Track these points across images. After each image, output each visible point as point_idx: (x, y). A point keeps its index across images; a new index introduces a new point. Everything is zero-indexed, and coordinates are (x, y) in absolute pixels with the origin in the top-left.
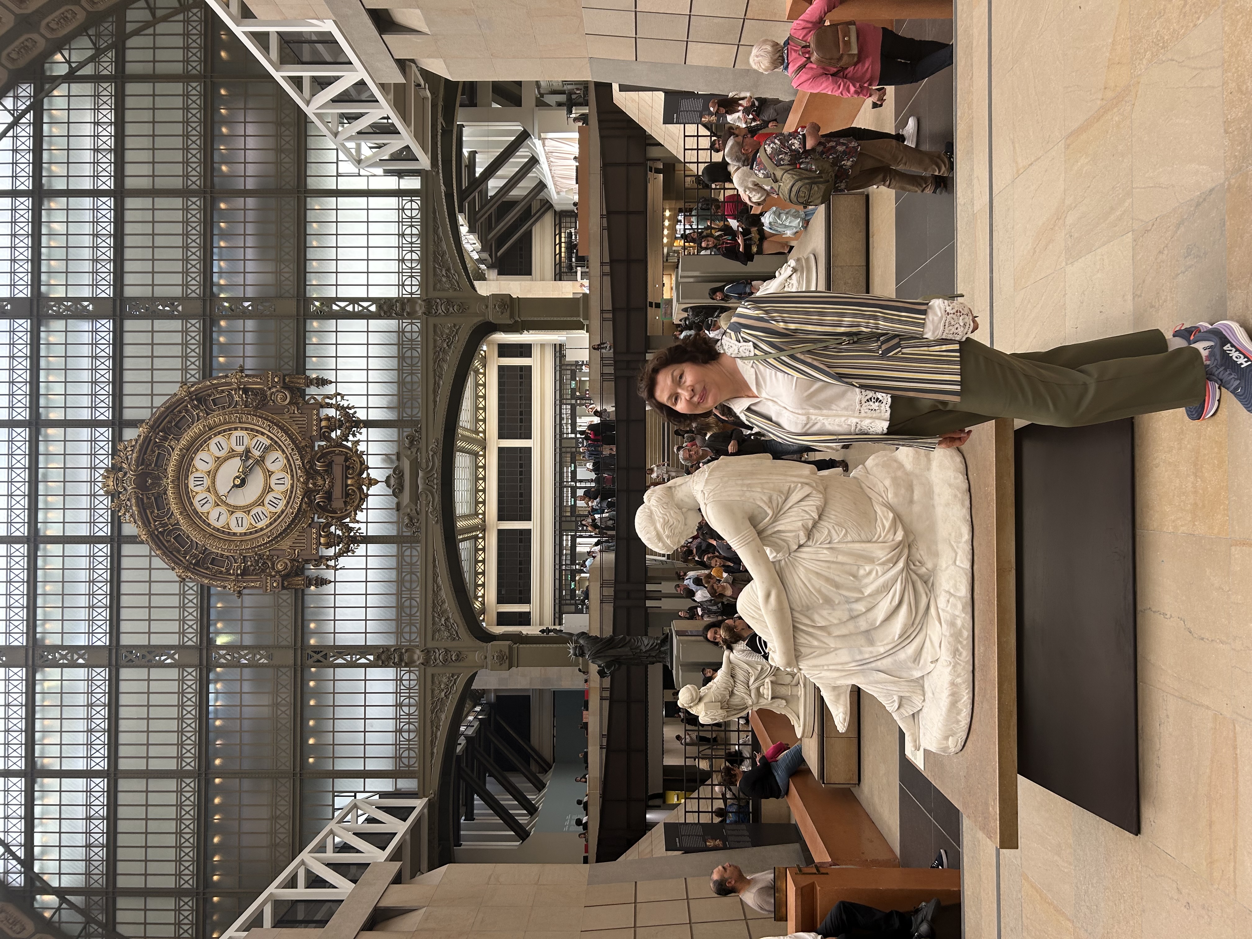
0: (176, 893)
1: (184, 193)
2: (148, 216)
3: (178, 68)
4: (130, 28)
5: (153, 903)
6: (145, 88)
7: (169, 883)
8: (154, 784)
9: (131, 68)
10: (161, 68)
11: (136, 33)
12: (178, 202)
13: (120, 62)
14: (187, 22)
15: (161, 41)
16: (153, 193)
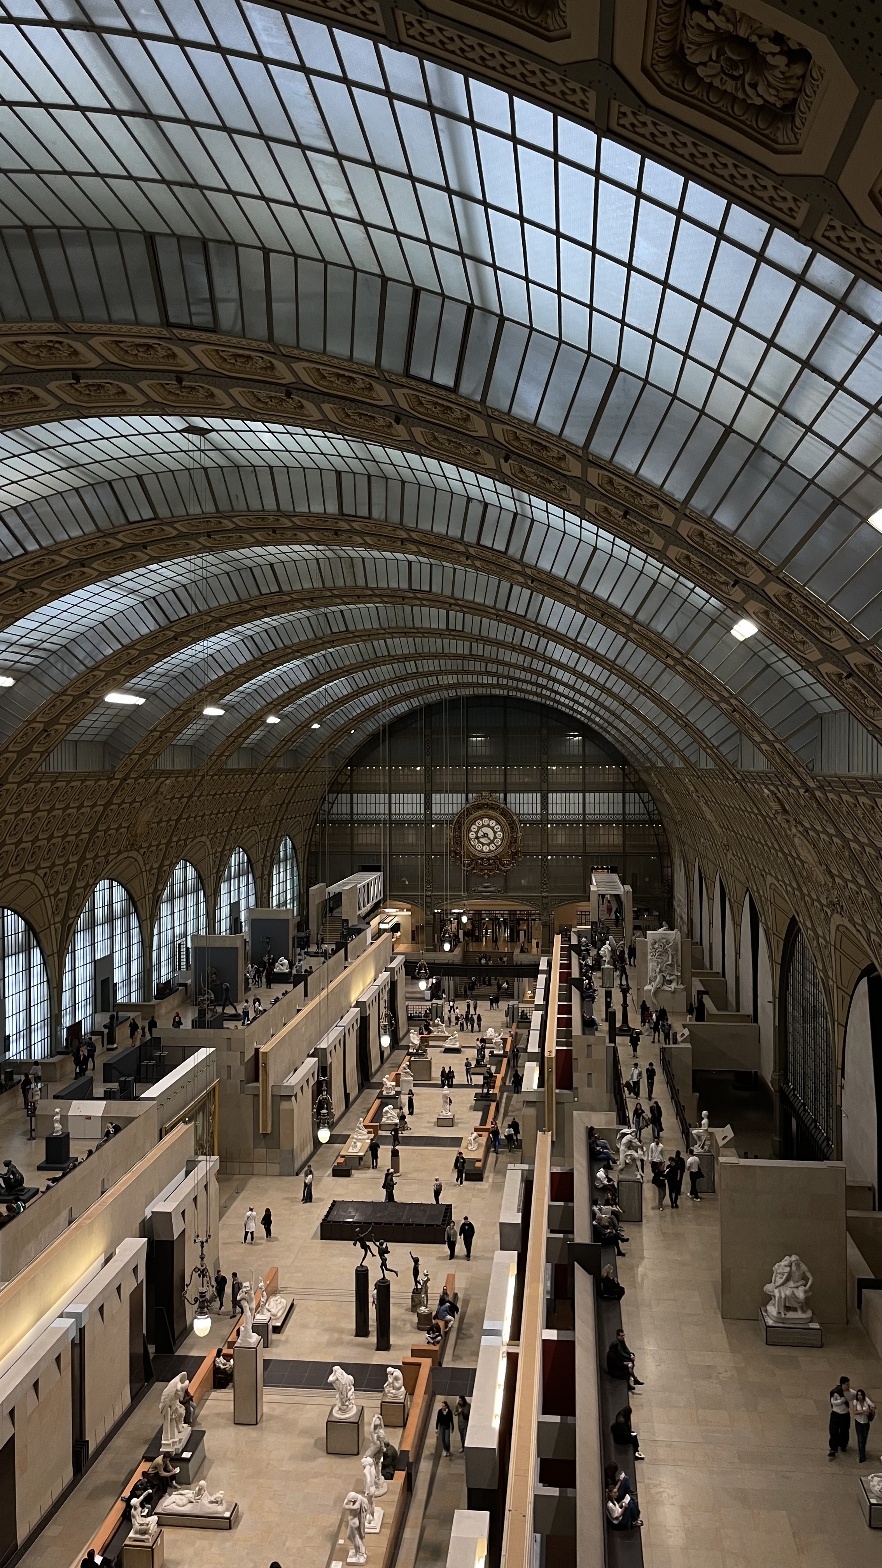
0: (352, 813)
1: (584, 813)
2: (576, 801)
3: (627, 811)
4: (642, 794)
5: (349, 806)
6: (621, 800)
7: (355, 811)
8: (387, 806)
9: (627, 795)
10: (627, 806)
11: (640, 797)
12: (581, 811)
14: (644, 814)
15: (637, 805)
16: (584, 803)
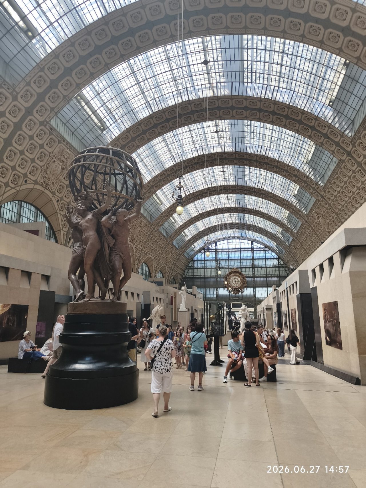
1: (266, 274)
2: (264, 270)
5: (192, 273)
7: (194, 275)
8: (204, 273)
10: (280, 271)
11: (284, 269)
13: (281, 267)
14: (286, 274)
15: (283, 272)
16: (266, 271)
